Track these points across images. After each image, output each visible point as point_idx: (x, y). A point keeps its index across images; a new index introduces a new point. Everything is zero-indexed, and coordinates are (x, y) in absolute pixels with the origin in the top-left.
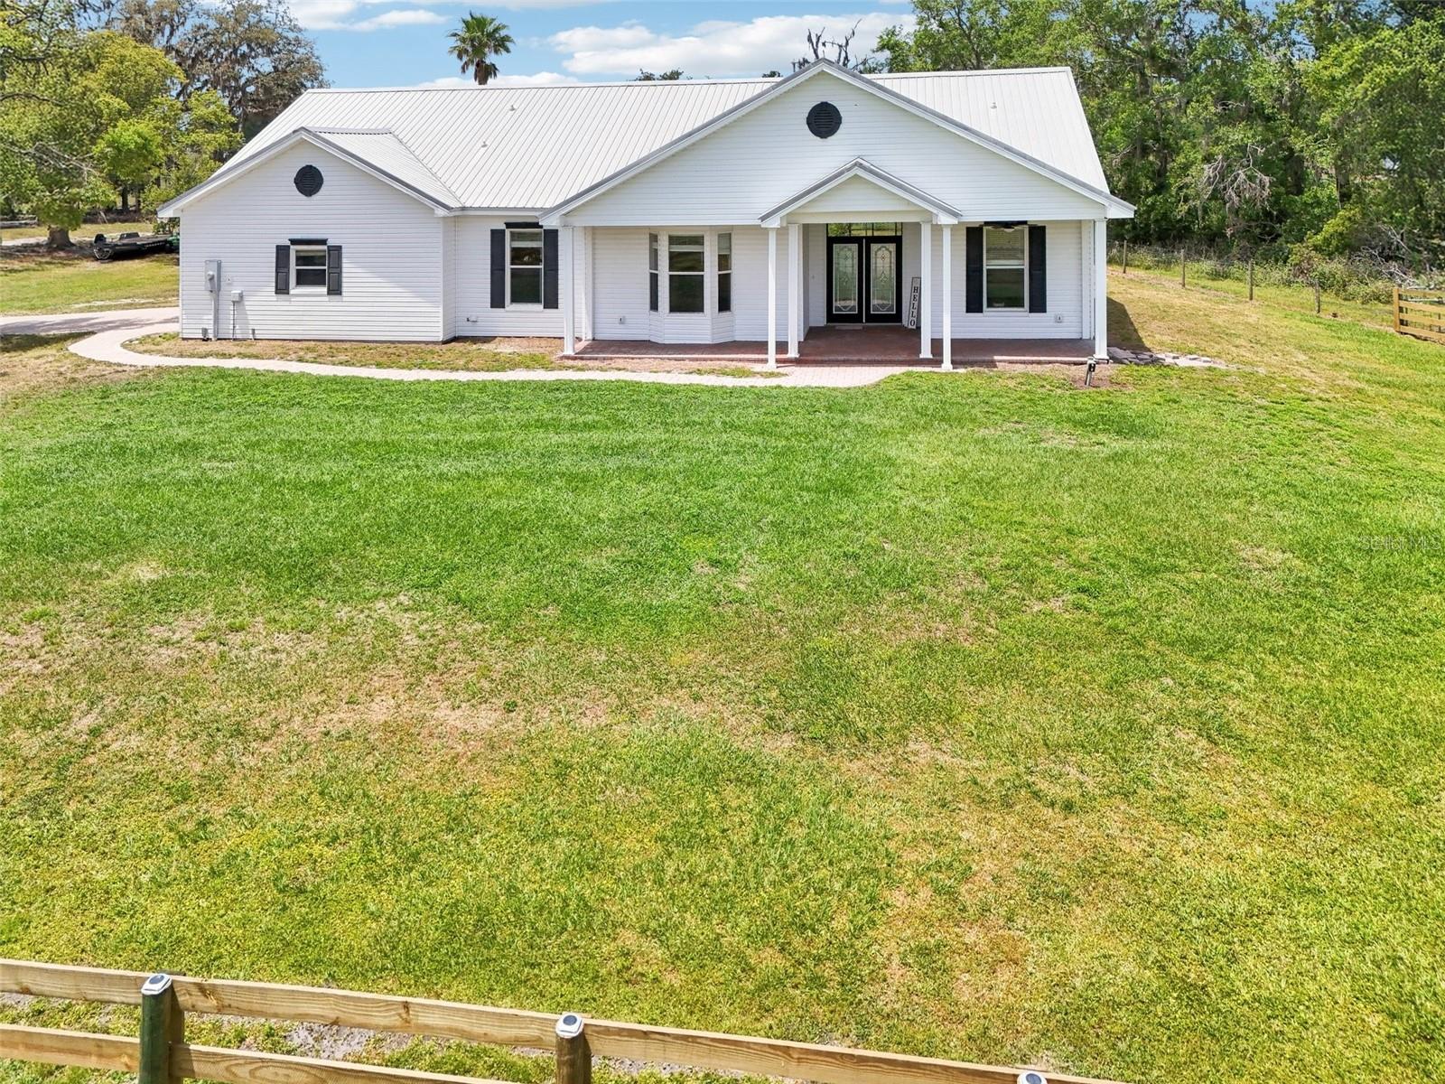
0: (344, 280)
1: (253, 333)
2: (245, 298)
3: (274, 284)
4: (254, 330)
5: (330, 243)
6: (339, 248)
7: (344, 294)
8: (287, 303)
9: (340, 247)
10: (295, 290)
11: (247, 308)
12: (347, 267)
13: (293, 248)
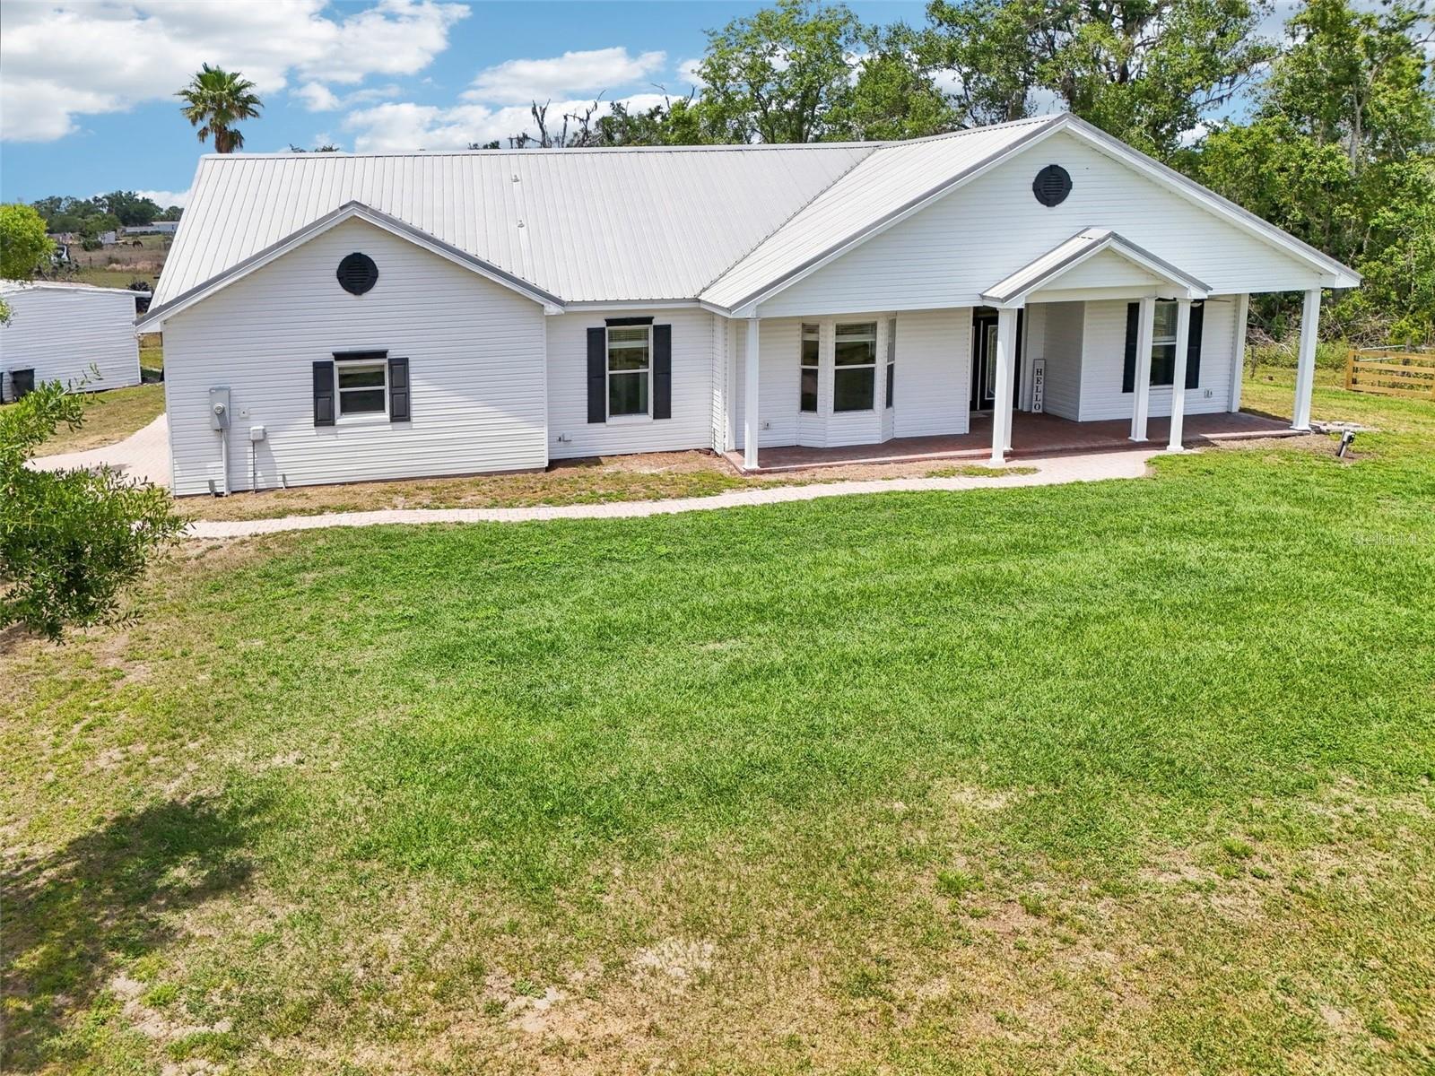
0: (413, 402)
1: (284, 481)
2: (270, 435)
3: (312, 414)
4: (284, 476)
5: (393, 354)
6: (404, 362)
7: (414, 420)
8: (333, 437)
9: (407, 360)
10: (341, 420)
11: (272, 448)
12: (417, 386)
13: (337, 364)
